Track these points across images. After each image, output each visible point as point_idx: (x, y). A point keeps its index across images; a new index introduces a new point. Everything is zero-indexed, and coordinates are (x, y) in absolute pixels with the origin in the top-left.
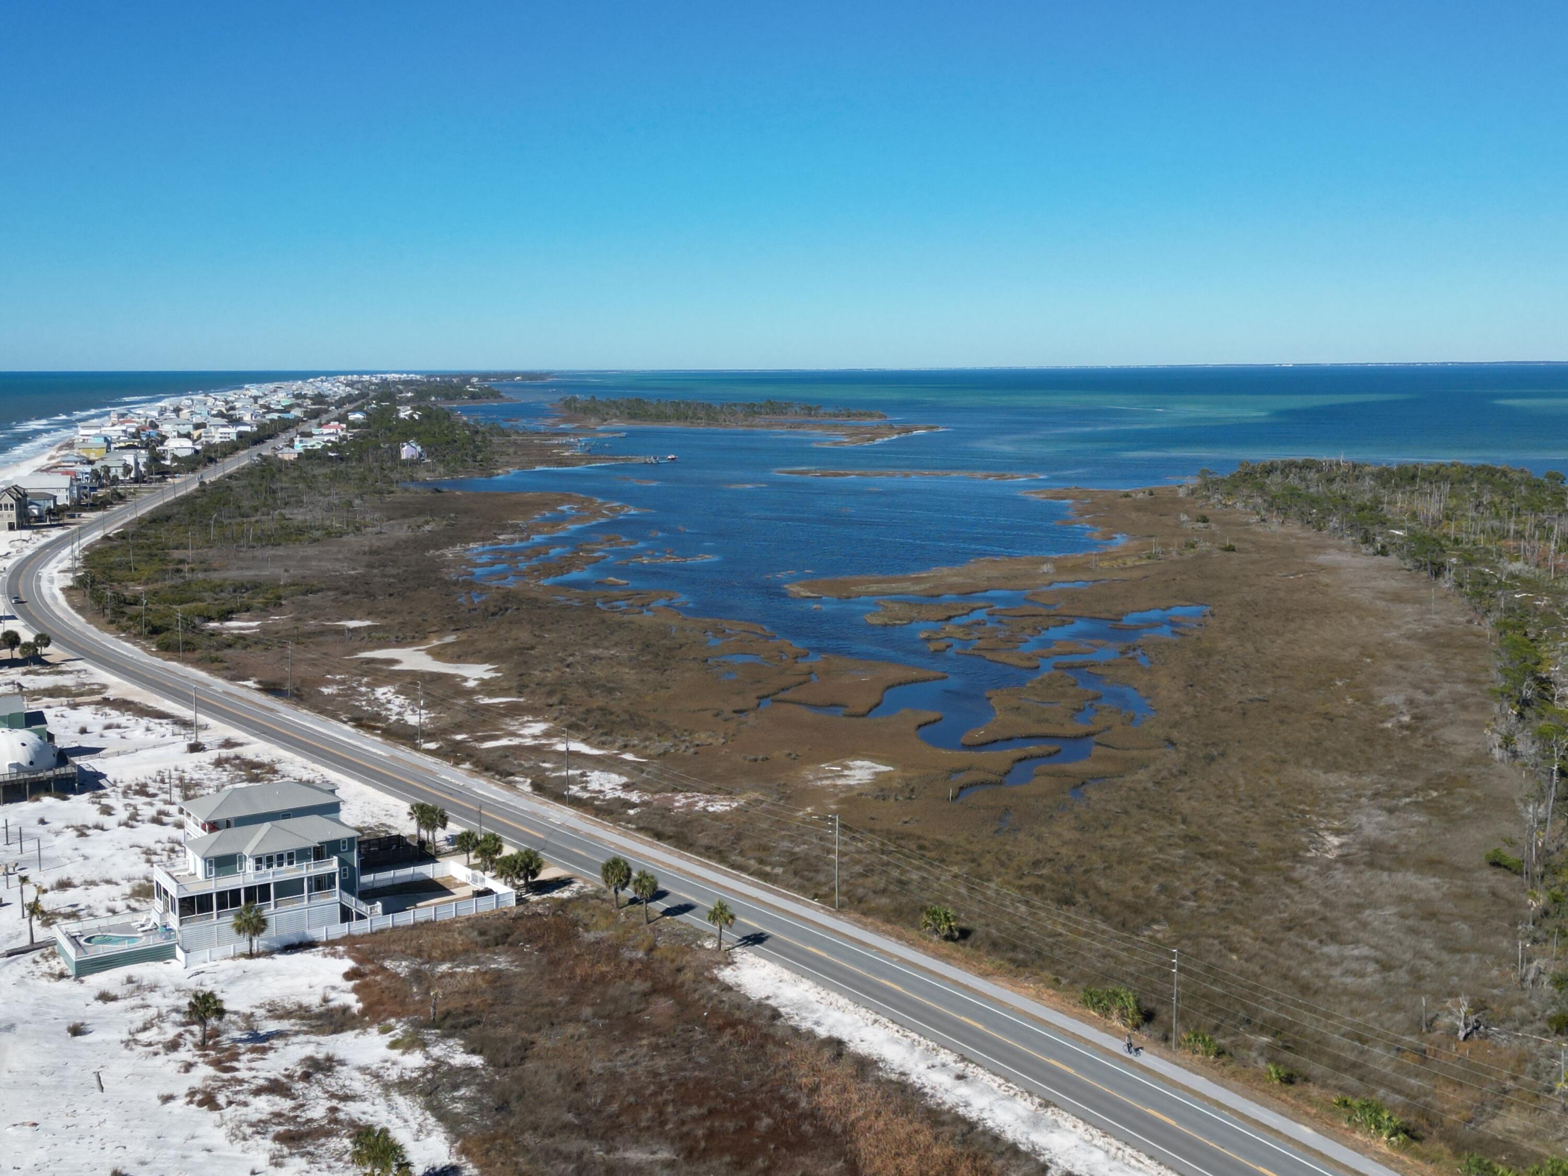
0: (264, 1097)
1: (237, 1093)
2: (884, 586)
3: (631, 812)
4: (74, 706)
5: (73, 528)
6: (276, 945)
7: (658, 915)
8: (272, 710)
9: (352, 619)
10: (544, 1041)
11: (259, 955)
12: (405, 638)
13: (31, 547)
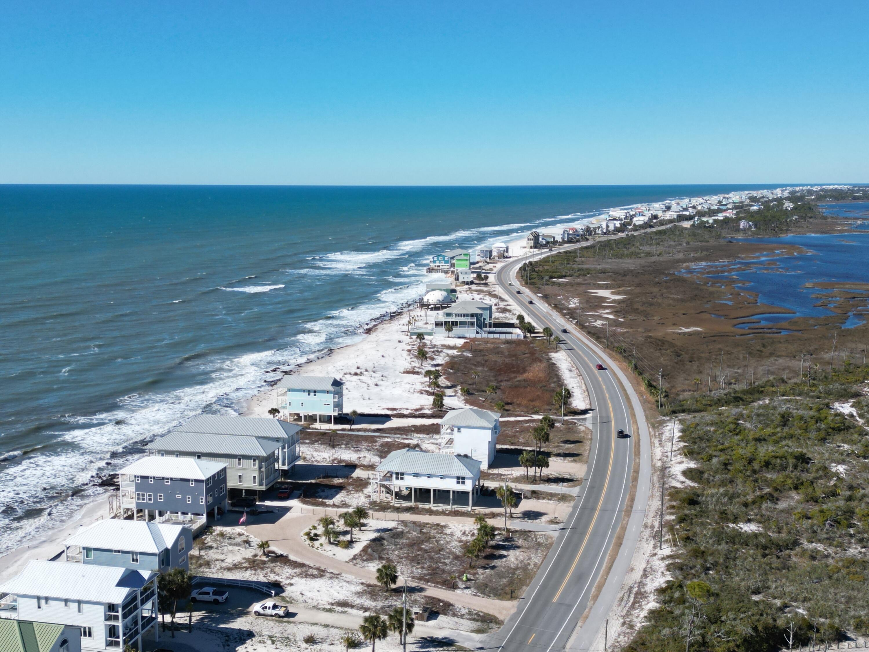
5: (553, 249)
9: (604, 281)
11: (451, 337)
13: (530, 254)
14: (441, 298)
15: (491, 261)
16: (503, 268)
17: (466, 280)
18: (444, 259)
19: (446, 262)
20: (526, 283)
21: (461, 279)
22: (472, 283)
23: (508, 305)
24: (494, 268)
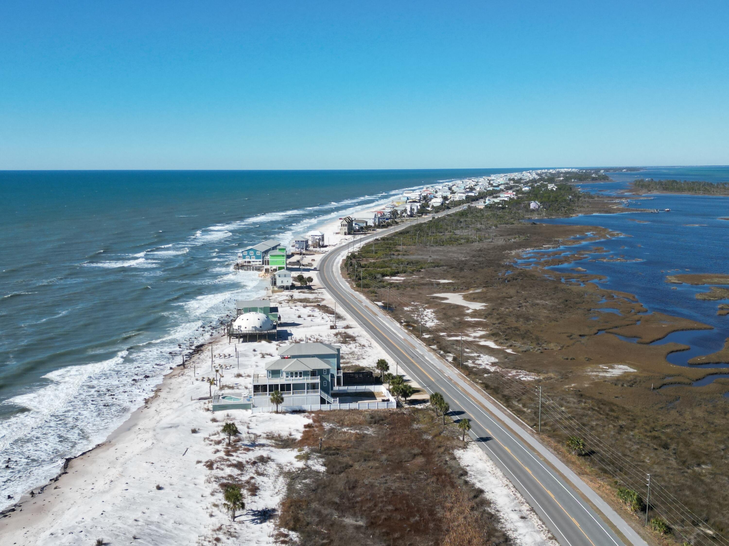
0: (231, 468)
1: (222, 465)
2: (722, 280)
3: (486, 375)
4: (305, 307)
5: (368, 235)
6: (289, 410)
7: (452, 422)
8: (376, 315)
9: (444, 279)
10: (357, 466)
11: (280, 413)
12: (458, 289)
13: (347, 242)
14: (258, 324)
15: (308, 253)
16: (324, 261)
17: (285, 284)
18: (255, 254)
19: (258, 257)
20: (359, 286)
21: (279, 283)
22: (293, 287)
23: (348, 327)
24: (313, 263)
